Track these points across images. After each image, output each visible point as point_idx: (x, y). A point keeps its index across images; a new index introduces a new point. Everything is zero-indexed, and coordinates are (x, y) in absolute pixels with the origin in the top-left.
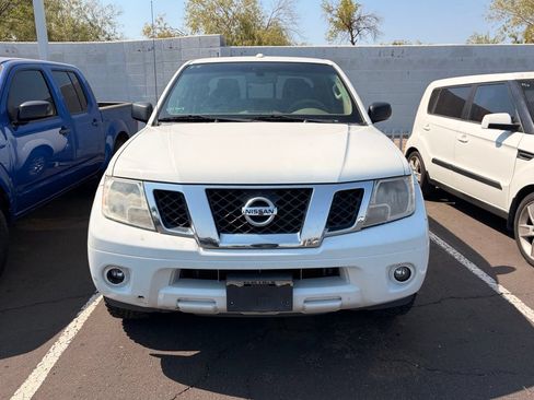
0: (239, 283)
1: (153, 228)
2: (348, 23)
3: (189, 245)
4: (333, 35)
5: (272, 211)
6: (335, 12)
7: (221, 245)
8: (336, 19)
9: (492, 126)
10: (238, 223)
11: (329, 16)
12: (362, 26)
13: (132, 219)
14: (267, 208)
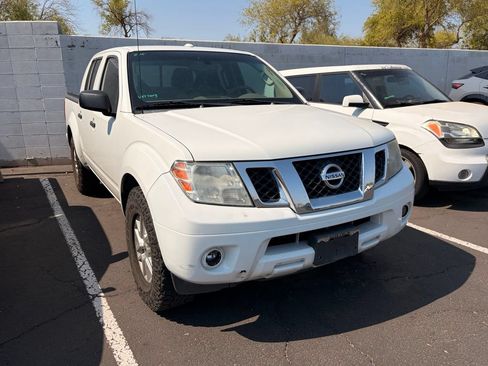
0: (326, 239)
1: (250, 204)
2: (119, 18)
3: (287, 213)
4: (107, 29)
5: (340, 175)
6: (106, 6)
7: (314, 208)
8: (108, 13)
9: (351, 105)
10: (319, 188)
11: (101, 10)
12: (134, 21)
13: (226, 199)
14: (338, 173)
